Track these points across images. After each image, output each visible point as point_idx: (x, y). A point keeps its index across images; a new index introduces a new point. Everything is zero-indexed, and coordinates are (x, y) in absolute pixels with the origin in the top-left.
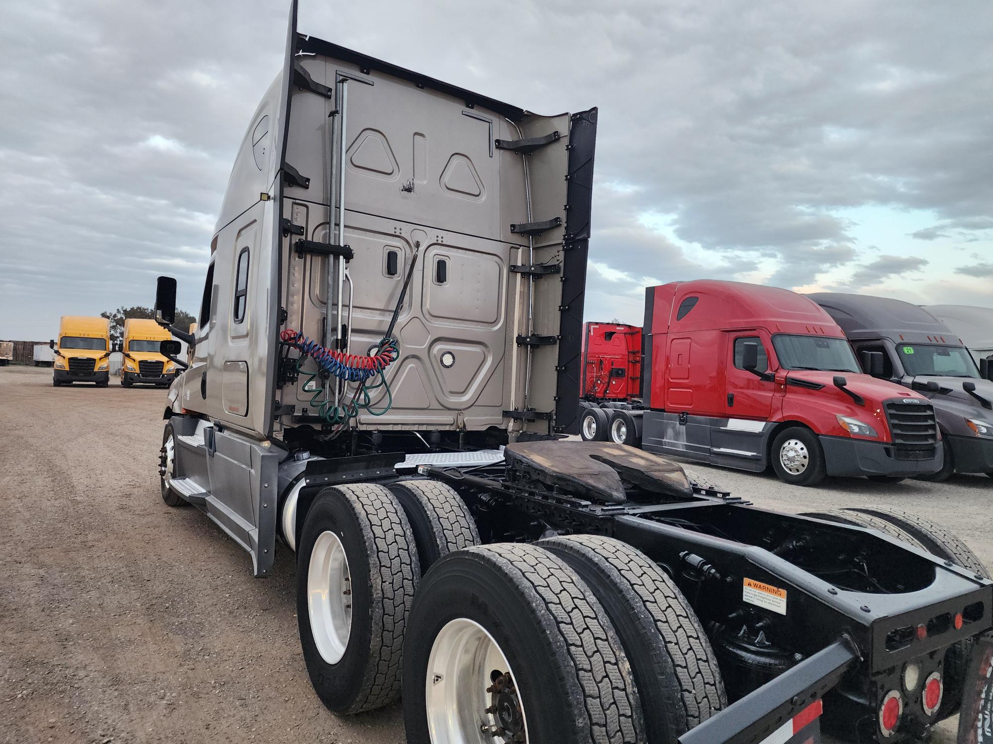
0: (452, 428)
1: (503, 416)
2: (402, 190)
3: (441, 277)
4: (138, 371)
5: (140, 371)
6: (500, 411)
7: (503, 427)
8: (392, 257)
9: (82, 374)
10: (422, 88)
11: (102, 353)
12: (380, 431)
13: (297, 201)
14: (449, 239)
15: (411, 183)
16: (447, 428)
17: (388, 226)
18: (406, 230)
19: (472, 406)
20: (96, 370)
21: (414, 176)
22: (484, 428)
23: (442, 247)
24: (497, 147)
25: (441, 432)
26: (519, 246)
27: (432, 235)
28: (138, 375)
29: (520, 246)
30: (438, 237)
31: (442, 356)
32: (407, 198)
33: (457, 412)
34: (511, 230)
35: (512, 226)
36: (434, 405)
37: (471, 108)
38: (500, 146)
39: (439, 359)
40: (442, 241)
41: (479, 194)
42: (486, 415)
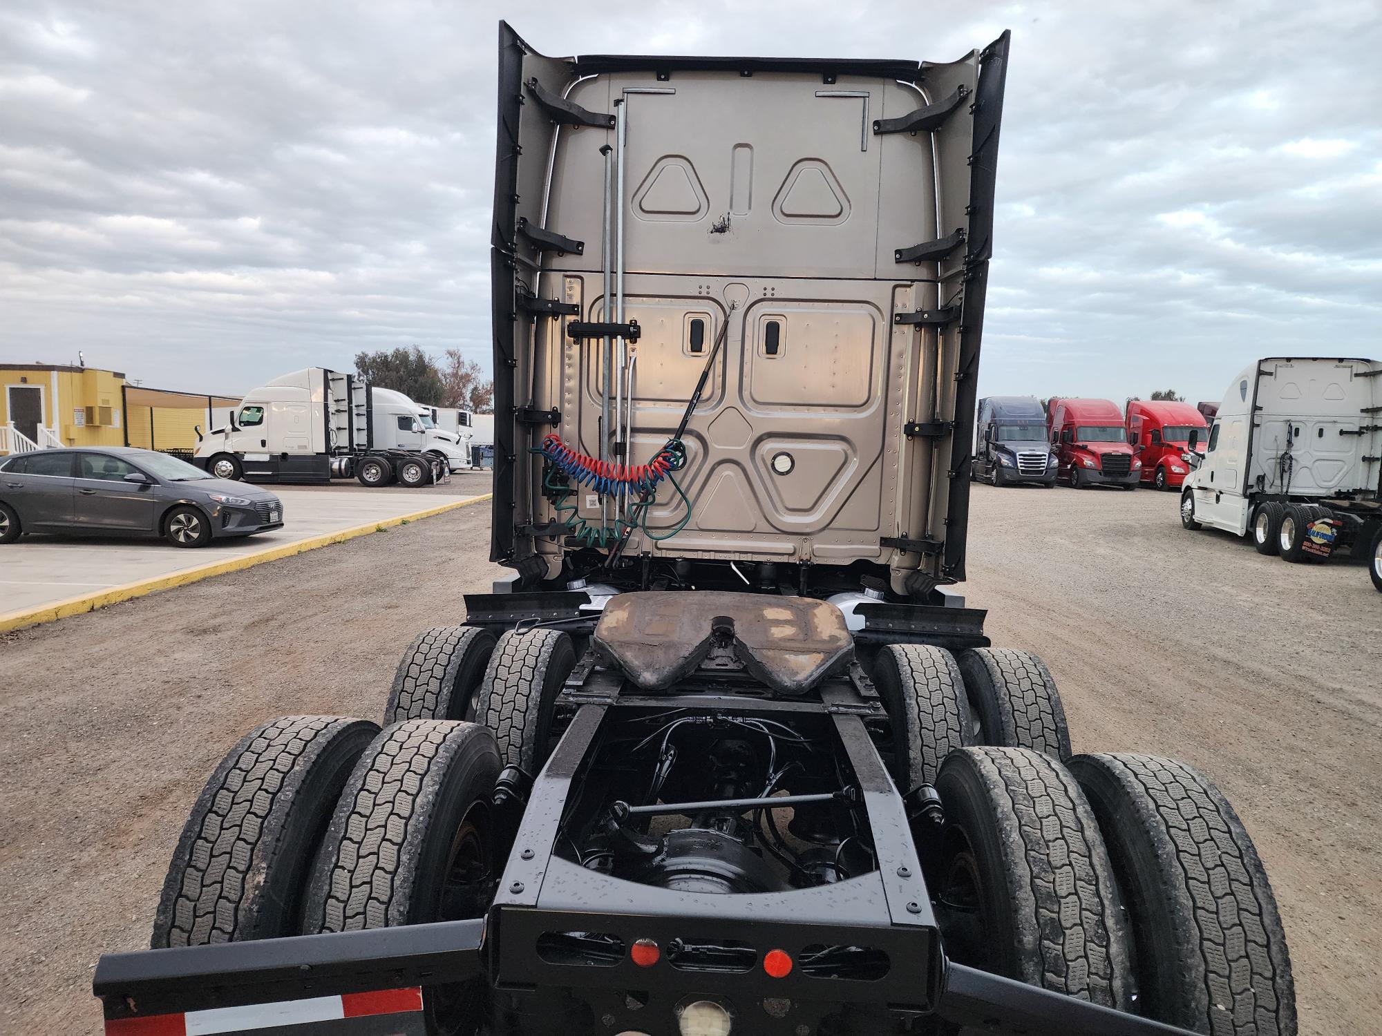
0: (792, 560)
1: (881, 545)
2: (712, 232)
3: (772, 345)
6: (876, 537)
7: (881, 561)
8: (697, 329)
10: (749, 75)
12: (685, 559)
13: (568, 273)
14: (783, 289)
15: (726, 219)
16: (784, 559)
17: (691, 287)
18: (716, 288)
19: (824, 529)
21: (731, 207)
22: (847, 562)
23: (774, 303)
24: (876, 133)
25: (775, 563)
26: (909, 283)
27: (756, 288)
29: (913, 281)
30: (765, 289)
31: (774, 458)
32: (719, 242)
33: (799, 537)
34: (896, 259)
35: (897, 252)
36: (764, 527)
37: (831, 83)
38: (881, 130)
39: (769, 463)
40: (773, 295)
41: (839, 214)
42: (851, 542)
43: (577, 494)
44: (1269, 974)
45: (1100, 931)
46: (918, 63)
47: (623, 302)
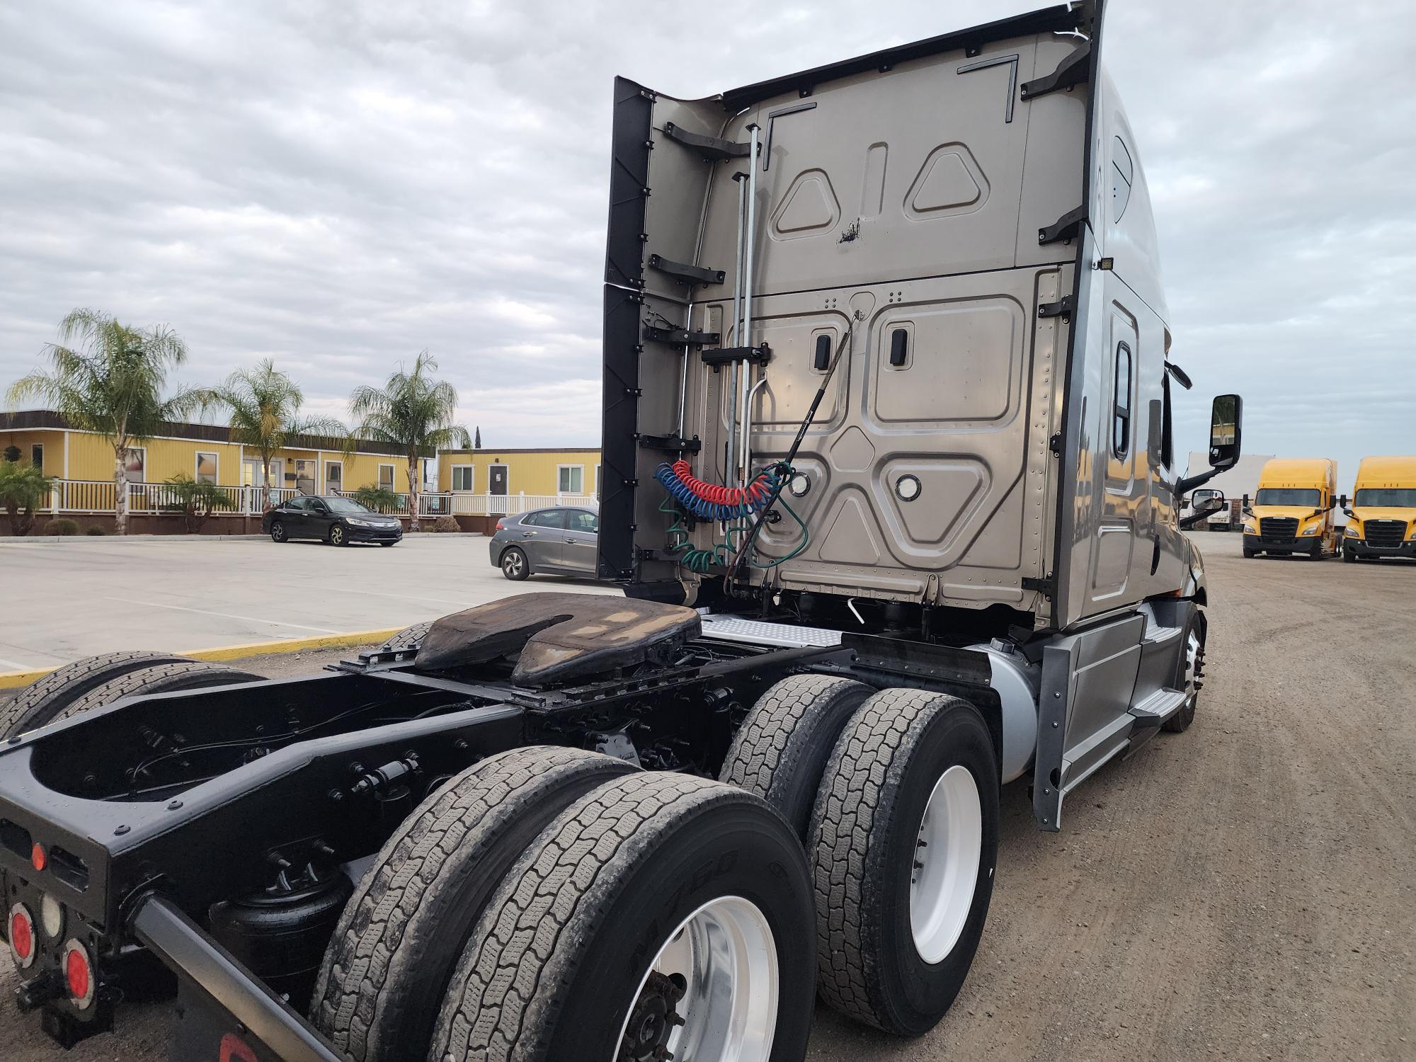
1: (1023, 587)
2: (841, 241)
3: (899, 356)
4: (1362, 537)
5: (1366, 536)
6: (1017, 577)
7: (1025, 607)
8: (824, 343)
9: (1279, 542)
10: (889, 69)
11: (1310, 510)
13: (711, 304)
14: (911, 292)
15: (855, 226)
16: (910, 599)
17: (816, 301)
18: (842, 300)
19: (953, 565)
20: (1298, 535)
21: (860, 212)
22: (982, 606)
23: (901, 308)
24: (1024, 99)
26: (1055, 267)
27: (882, 295)
28: (1363, 542)
29: (1060, 264)
30: (892, 295)
31: (899, 481)
32: (847, 251)
33: (927, 573)
34: (1040, 240)
35: (1041, 231)
36: (890, 561)
37: (975, 55)
38: (1029, 93)
39: (893, 487)
40: (900, 300)
41: (977, 199)
42: (986, 582)
43: (713, 522)
44: (510, 1036)
45: (397, 933)
46: (1066, 6)
47: (752, 327)
